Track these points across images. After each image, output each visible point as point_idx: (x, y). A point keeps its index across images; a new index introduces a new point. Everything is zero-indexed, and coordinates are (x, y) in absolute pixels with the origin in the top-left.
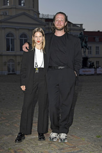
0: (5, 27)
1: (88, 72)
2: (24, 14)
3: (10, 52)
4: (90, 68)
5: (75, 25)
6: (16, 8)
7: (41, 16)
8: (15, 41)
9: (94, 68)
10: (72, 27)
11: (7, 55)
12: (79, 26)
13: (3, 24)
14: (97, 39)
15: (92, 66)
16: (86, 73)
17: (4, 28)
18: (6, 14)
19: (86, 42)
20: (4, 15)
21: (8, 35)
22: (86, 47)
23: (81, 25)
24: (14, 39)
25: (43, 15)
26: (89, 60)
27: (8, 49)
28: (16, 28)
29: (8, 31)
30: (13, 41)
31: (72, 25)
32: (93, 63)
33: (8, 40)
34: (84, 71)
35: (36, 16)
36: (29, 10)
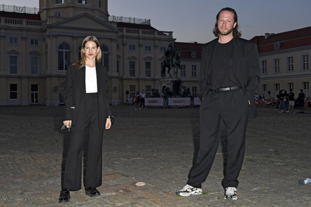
0: (57, 34)
1: (180, 102)
2: (86, 15)
3: (63, 72)
4: (184, 97)
5: (161, 33)
6: (73, 7)
7: (110, 19)
8: (71, 54)
9: (190, 97)
10: (157, 36)
11: (59, 77)
12: (168, 34)
13: (54, 30)
14: (194, 54)
15: (186, 94)
16: (178, 104)
17: (56, 36)
18: (59, 15)
19: (178, 59)
20: (55, 16)
21: (61, 47)
22: (178, 65)
23: (171, 33)
24: (69, 52)
25: (114, 17)
26: (182, 84)
27: (61, 68)
28: (74, 35)
29: (61, 40)
30: (68, 54)
31: (156, 33)
32: (188, 90)
33: (60, 54)
34: (175, 102)
35: (103, 19)
36: (93, 10)
